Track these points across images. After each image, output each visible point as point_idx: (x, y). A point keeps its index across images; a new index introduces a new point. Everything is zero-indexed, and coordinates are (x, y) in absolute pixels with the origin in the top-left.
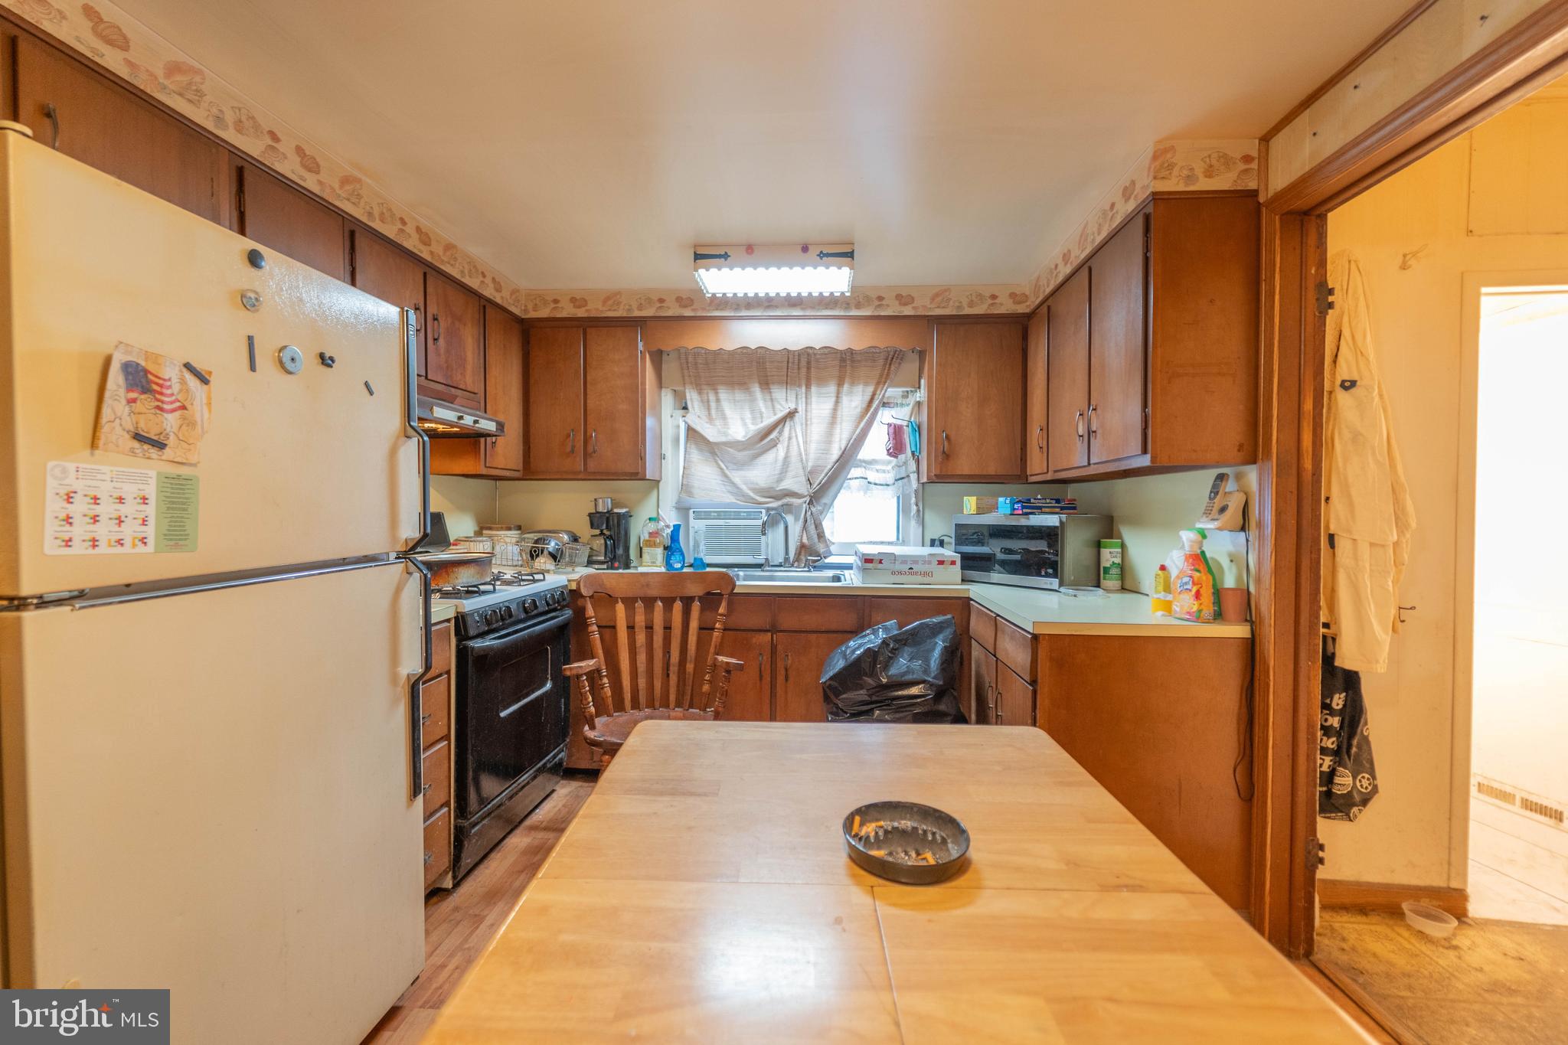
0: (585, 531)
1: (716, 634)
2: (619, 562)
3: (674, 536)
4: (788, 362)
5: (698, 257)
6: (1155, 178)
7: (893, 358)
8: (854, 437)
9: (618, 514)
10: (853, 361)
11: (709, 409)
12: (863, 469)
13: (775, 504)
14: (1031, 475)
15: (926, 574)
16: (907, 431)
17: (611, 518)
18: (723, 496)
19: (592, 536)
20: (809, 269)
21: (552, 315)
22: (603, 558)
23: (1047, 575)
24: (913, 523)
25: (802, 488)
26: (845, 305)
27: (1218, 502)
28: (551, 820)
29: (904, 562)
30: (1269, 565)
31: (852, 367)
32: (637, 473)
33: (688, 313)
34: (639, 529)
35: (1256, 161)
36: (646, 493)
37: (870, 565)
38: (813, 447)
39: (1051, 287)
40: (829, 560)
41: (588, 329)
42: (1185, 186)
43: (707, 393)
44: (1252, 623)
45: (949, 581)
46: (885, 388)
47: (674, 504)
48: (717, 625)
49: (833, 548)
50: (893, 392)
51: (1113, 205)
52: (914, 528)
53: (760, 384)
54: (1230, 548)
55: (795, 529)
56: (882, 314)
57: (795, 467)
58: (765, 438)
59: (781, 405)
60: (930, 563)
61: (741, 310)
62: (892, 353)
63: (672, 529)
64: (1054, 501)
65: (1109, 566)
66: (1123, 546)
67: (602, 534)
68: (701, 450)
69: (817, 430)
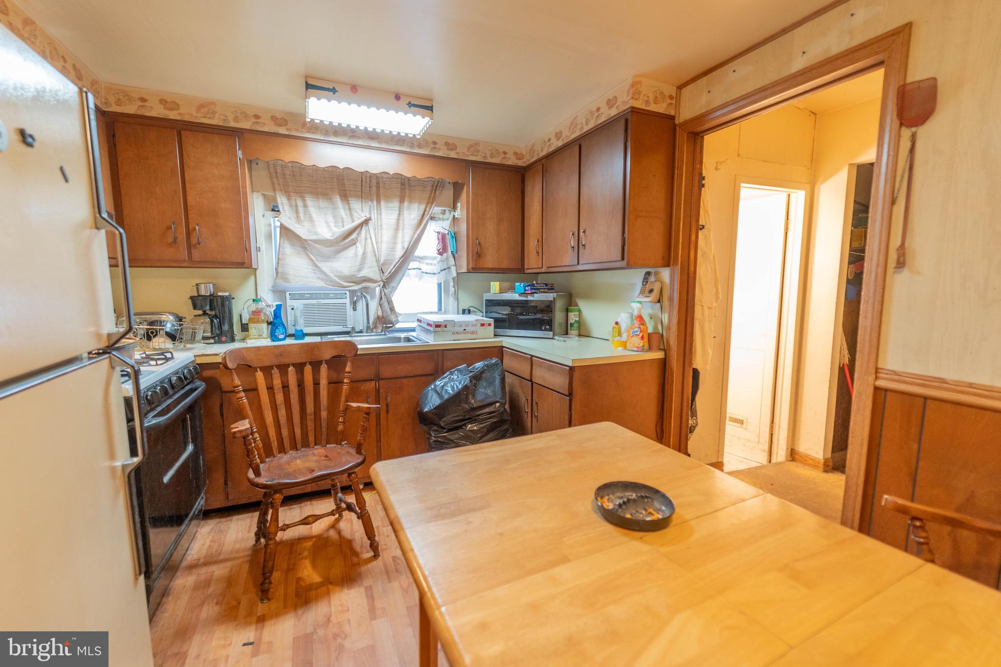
0: (188, 312)
1: (345, 387)
2: (226, 336)
3: (277, 314)
4: (362, 181)
5: (308, 86)
6: (632, 98)
7: (437, 186)
8: (413, 240)
9: (222, 297)
10: (410, 186)
11: (297, 212)
12: (418, 263)
13: (356, 288)
14: (527, 269)
15: (473, 333)
16: (448, 237)
17: (215, 300)
18: (315, 282)
19: (195, 316)
20: (401, 114)
21: (139, 113)
22: (210, 334)
23: (546, 330)
24: (451, 299)
25: (376, 276)
26: (410, 144)
27: (648, 287)
28: (205, 557)
29: (460, 326)
30: (675, 321)
31: (409, 189)
32: (244, 263)
33: (282, 131)
34: (241, 307)
35: (675, 99)
36: (246, 278)
37: (439, 329)
38: (384, 247)
39: (545, 153)
40: (398, 326)
41: (182, 132)
42: (645, 106)
43: (296, 199)
44: (665, 350)
45: (486, 337)
46: (433, 207)
47: (270, 288)
48: (345, 381)
49: (400, 318)
50: (436, 210)
51: (598, 109)
52: (451, 303)
53: (341, 196)
54: (650, 311)
55: (374, 305)
56: (436, 154)
57: (370, 260)
58: (347, 239)
59: (358, 214)
60: (476, 325)
61: (330, 136)
62: (436, 183)
63: (275, 308)
64: (545, 285)
65: (573, 322)
66: (580, 311)
67: (205, 313)
68: (293, 245)
69: (386, 235)
